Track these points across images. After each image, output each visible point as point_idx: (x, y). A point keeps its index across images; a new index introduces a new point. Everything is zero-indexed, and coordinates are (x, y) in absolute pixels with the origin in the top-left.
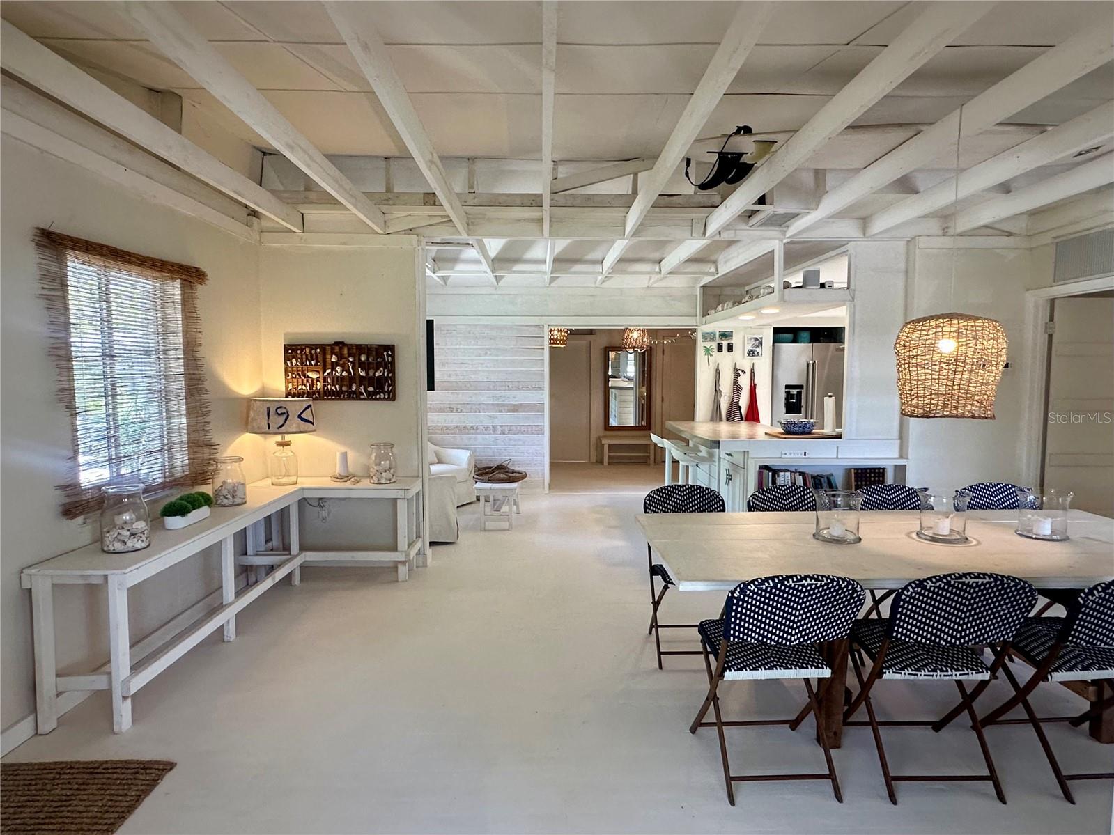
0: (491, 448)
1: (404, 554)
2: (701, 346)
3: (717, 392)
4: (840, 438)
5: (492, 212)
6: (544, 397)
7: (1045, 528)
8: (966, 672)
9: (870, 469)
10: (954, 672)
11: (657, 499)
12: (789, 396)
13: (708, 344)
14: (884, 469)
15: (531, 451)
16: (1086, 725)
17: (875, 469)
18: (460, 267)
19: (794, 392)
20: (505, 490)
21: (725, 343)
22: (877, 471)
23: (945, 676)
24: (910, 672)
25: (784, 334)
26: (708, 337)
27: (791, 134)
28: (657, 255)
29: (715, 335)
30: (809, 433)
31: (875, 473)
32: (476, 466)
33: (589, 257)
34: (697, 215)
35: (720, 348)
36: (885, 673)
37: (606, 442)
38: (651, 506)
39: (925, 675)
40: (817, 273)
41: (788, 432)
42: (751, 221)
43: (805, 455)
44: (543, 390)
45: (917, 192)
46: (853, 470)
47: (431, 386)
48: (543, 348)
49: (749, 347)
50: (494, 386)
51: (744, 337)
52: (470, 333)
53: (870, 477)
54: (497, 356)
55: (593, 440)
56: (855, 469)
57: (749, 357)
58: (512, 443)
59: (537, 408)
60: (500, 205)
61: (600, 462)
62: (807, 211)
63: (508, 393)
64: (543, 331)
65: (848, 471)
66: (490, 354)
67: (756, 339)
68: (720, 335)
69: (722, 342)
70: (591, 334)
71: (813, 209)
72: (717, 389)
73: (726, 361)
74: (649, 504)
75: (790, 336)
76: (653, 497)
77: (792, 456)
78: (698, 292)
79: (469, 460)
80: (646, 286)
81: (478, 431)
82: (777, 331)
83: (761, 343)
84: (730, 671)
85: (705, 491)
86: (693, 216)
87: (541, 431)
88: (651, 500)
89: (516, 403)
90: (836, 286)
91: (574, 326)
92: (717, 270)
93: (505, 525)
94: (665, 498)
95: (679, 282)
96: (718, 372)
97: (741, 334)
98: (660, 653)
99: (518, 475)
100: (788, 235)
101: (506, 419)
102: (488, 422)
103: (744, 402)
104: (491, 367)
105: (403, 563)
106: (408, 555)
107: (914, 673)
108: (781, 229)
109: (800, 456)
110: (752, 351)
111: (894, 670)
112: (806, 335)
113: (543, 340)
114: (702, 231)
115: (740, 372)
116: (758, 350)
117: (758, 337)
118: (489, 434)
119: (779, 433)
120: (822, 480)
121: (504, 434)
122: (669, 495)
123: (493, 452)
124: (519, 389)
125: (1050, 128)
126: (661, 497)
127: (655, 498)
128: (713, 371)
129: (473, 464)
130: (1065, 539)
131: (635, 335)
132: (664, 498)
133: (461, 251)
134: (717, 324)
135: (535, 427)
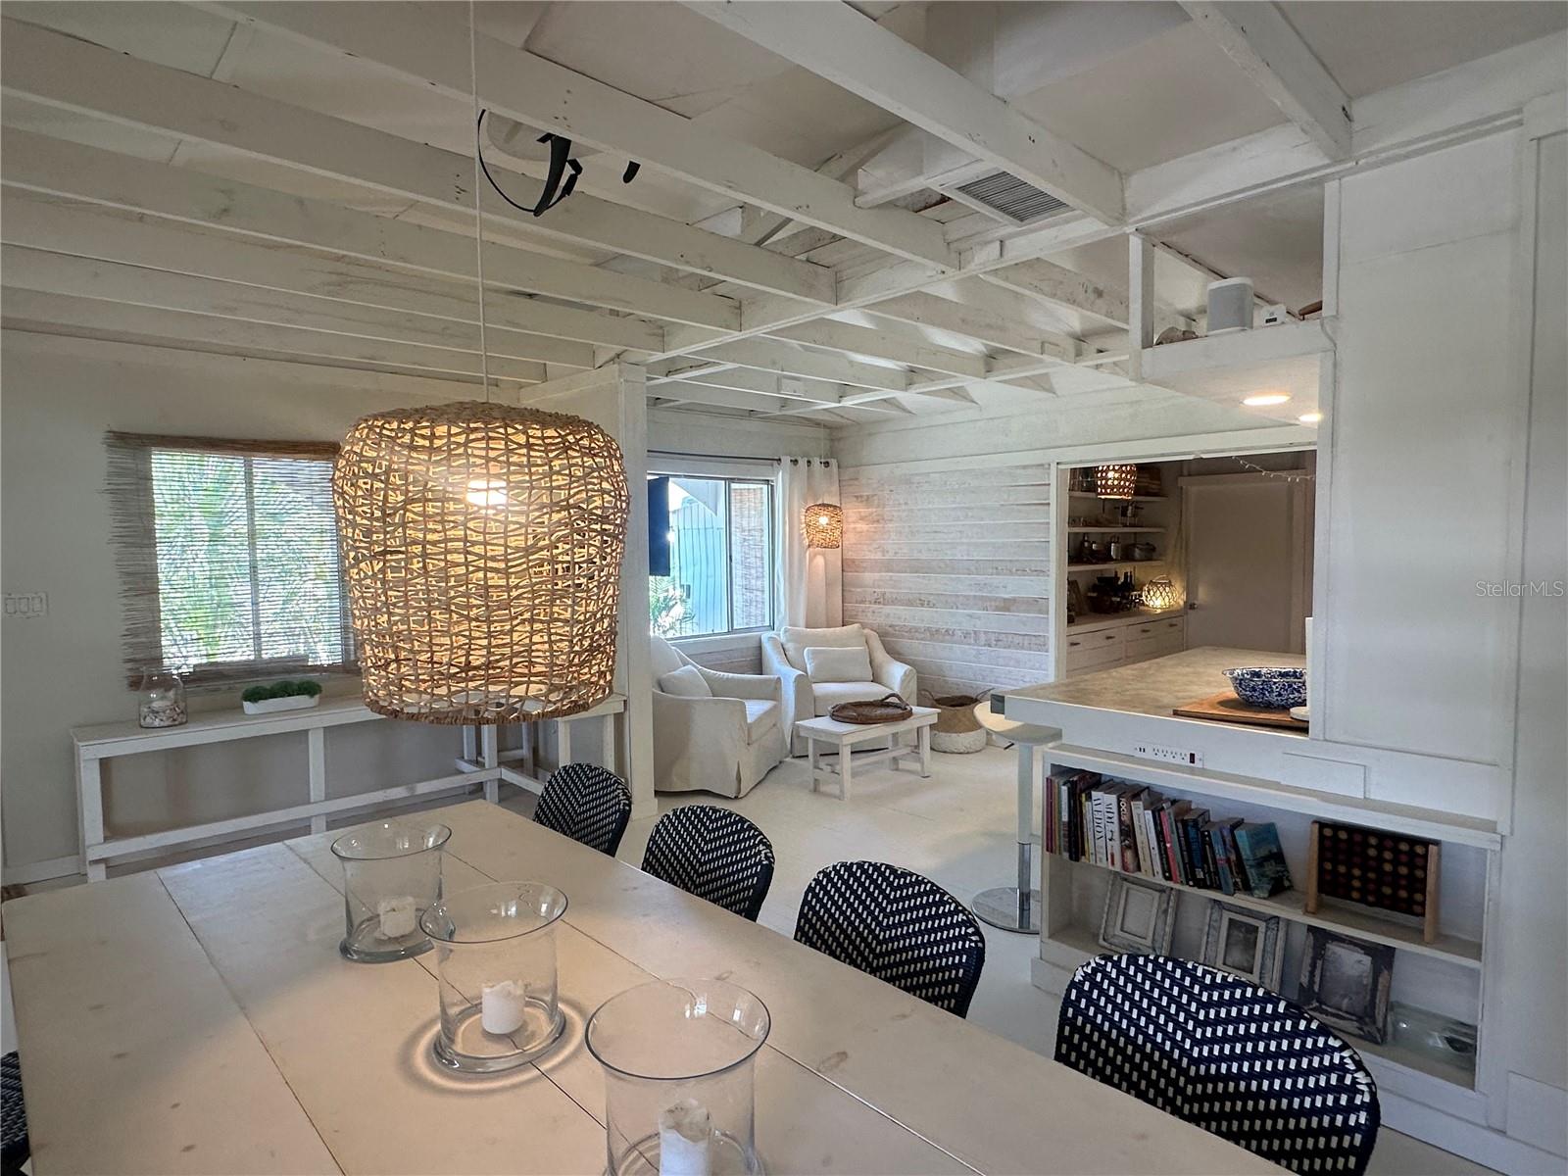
4: (1308, 732)
6: (1048, 587)
15: (1027, 679)
17: (1397, 839)
22: (1405, 847)
31: (1397, 851)
43: (1192, 761)
44: (1048, 576)
46: (1318, 829)
48: (1049, 504)
50: (978, 567)
52: (946, 485)
54: (982, 519)
56: (1324, 825)
58: (1001, 661)
59: (1037, 604)
63: (996, 580)
64: (1049, 474)
66: (972, 517)
77: (1160, 758)
81: (954, 638)
87: (1043, 646)
89: (1008, 596)
101: (989, 621)
102: (968, 626)
104: (973, 537)
109: (1178, 761)
118: (969, 644)
121: (990, 646)
123: (975, 674)
124: (1011, 574)
135: (1033, 638)
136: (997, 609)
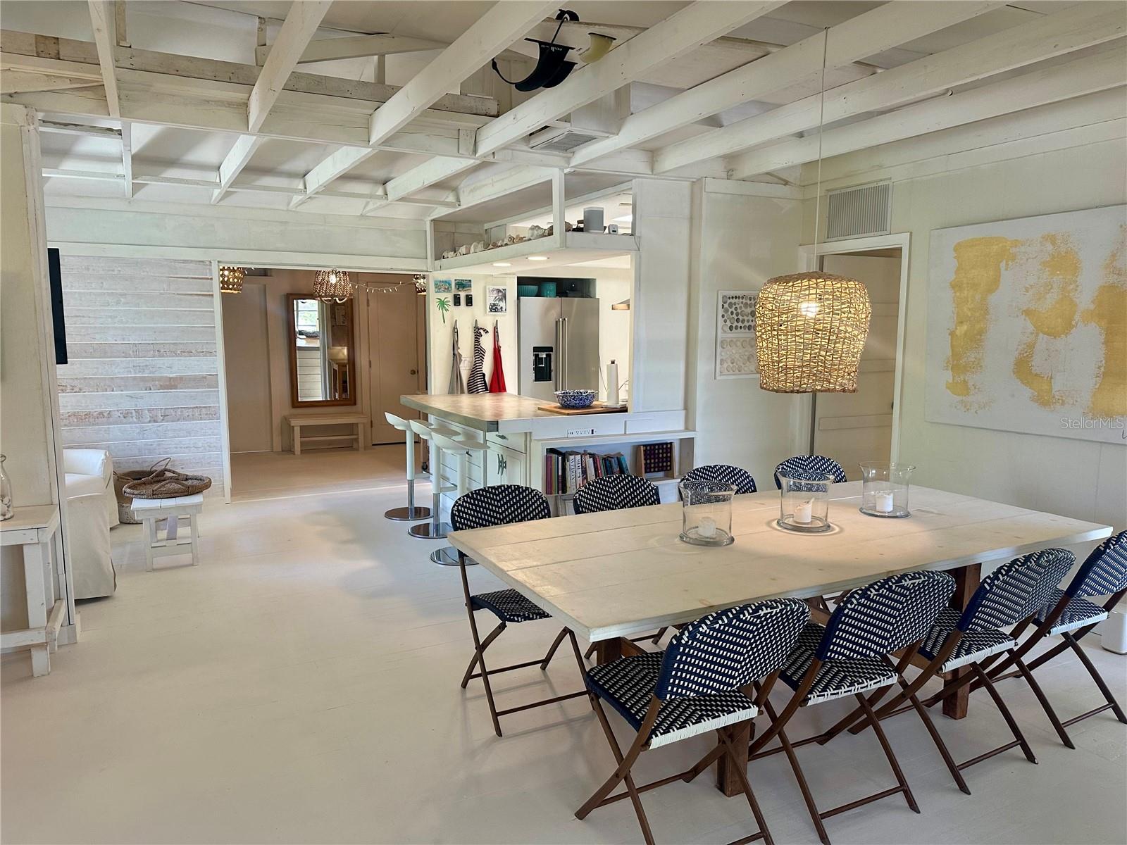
0: (134, 444)
1: (43, 632)
2: (433, 297)
3: (456, 357)
4: (626, 411)
5: (163, 84)
6: (217, 365)
7: (888, 505)
8: (879, 679)
9: (658, 444)
10: (869, 683)
11: (468, 508)
12: (537, 360)
13: (443, 296)
14: (671, 443)
15: (200, 445)
16: (940, 704)
17: (663, 444)
18: (69, 165)
19: (543, 355)
20: (184, 508)
21: (463, 295)
22: (665, 446)
23: (862, 688)
24: (833, 692)
25: (530, 286)
26: (443, 286)
27: (637, 32)
28: (381, 174)
29: (450, 284)
30: (589, 407)
31: (663, 449)
32: (115, 473)
33: (287, 167)
34: (467, 124)
35: (457, 301)
36: (810, 698)
37: (297, 423)
38: (461, 518)
39: (845, 692)
40: (600, 214)
41: (566, 406)
42: (532, 142)
43: (592, 433)
44: (216, 356)
45: (721, 126)
46: (642, 448)
47: (62, 358)
48: (212, 295)
49: (491, 300)
50: (137, 350)
51: (485, 287)
52: (88, 269)
53: (659, 453)
54: (137, 305)
55: (277, 420)
56: (644, 446)
57: (492, 313)
58: (171, 434)
59: (206, 381)
60: (177, 73)
61: (288, 450)
62: (607, 135)
63: (159, 361)
64: (210, 270)
65: (636, 448)
66: (124, 303)
67: (499, 291)
68: (456, 284)
69: (459, 293)
70: (266, 275)
71: (613, 134)
72: (456, 352)
73: (465, 317)
74: (459, 516)
75: (534, 288)
76: (462, 506)
77: (579, 435)
78: (428, 227)
79: (105, 464)
80: (359, 214)
81: (111, 419)
82: (522, 281)
83: (505, 296)
84: (657, 736)
85: (525, 491)
86: (461, 124)
87: (214, 415)
88: (461, 511)
89: (174, 375)
90: (620, 231)
91: (252, 264)
92: (458, 200)
93: (186, 558)
94: (478, 505)
95: (405, 213)
96: (455, 331)
97: (482, 285)
98: (496, 715)
99: (195, 482)
100: (571, 165)
101: (157, 399)
102: (128, 405)
103: (487, 367)
104: (127, 322)
105: (41, 646)
106: (50, 633)
107: (836, 692)
108: (565, 155)
109: (587, 435)
110: (494, 305)
111: (818, 694)
112: (552, 287)
113: (212, 284)
114: (472, 147)
115: (481, 331)
116: (502, 304)
117: (501, 288)
118: (130, 423)
119: (555, 407)
120: (613, 460)
121: (155, 421)
122: (482, 502)
123: (140, 450)
124: (177, 355)
125: (879, 71)
126: (472, 505)
127: (465, 507)
128: (449, 330)
129: (111, 470)
130: (907, 516)
131: (333, 279)
132: (476, 506)
133: (77, 138)
134: (453, 270)
135: (203, 410)
136: (162, 387)
